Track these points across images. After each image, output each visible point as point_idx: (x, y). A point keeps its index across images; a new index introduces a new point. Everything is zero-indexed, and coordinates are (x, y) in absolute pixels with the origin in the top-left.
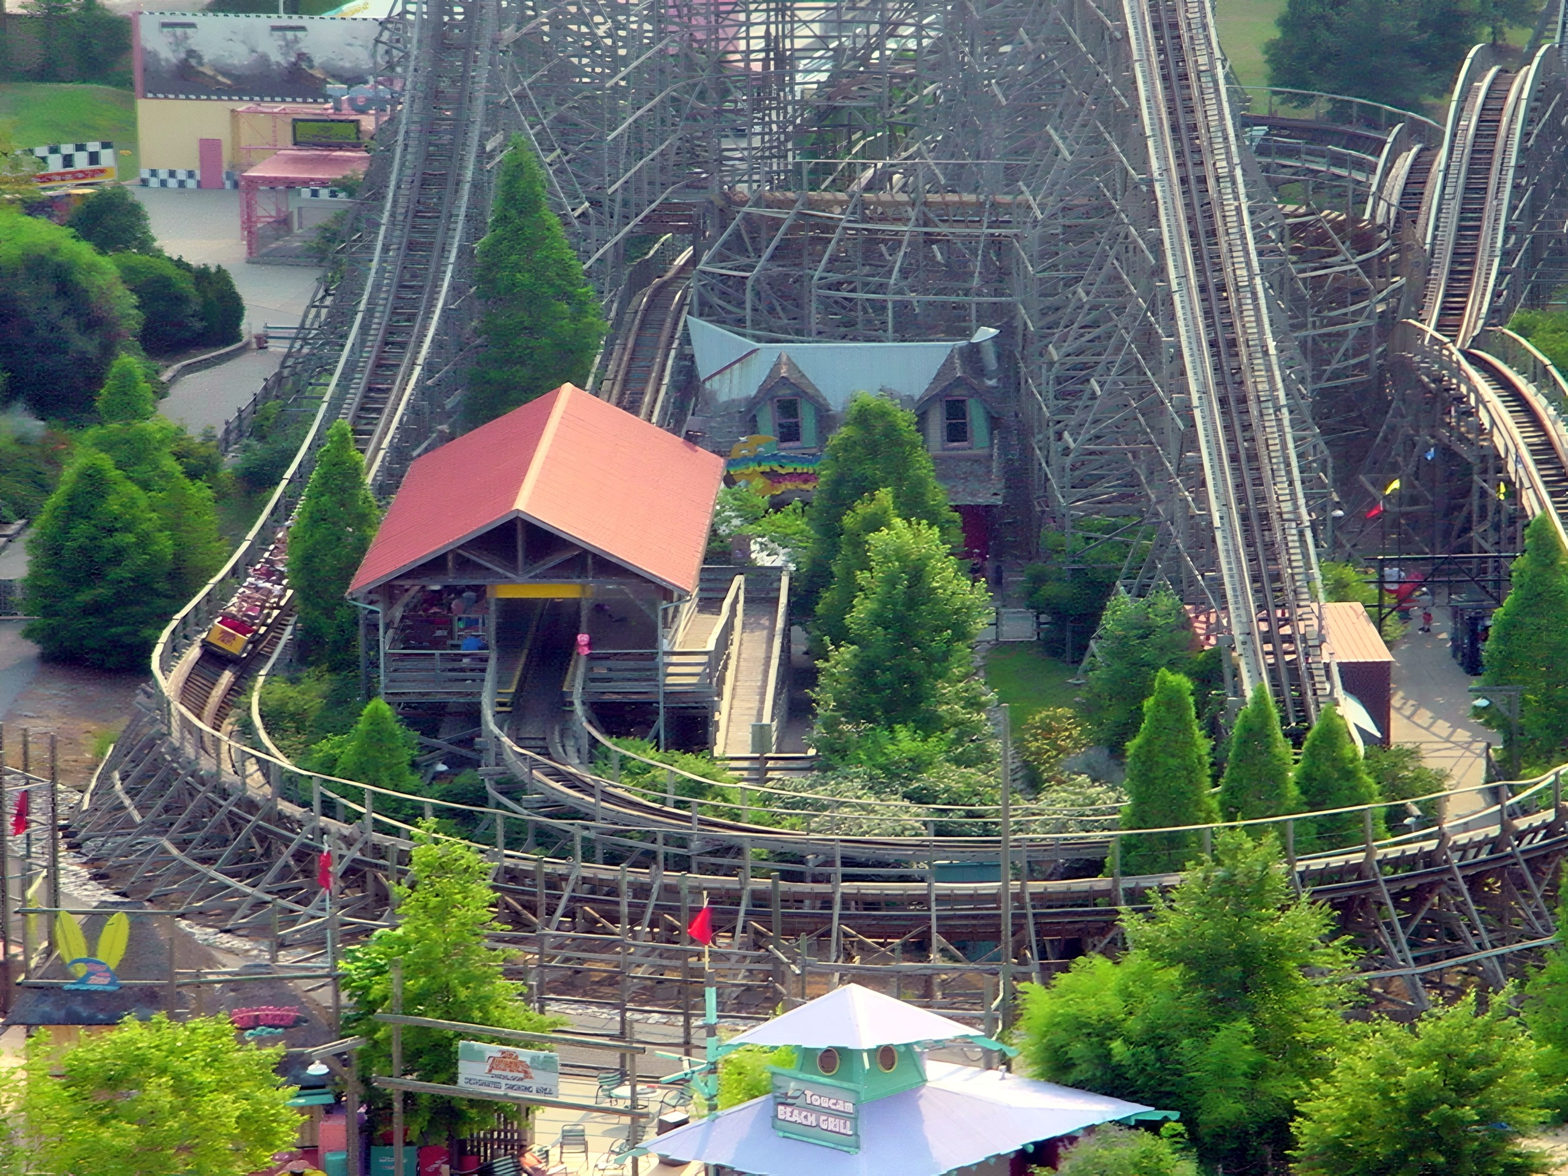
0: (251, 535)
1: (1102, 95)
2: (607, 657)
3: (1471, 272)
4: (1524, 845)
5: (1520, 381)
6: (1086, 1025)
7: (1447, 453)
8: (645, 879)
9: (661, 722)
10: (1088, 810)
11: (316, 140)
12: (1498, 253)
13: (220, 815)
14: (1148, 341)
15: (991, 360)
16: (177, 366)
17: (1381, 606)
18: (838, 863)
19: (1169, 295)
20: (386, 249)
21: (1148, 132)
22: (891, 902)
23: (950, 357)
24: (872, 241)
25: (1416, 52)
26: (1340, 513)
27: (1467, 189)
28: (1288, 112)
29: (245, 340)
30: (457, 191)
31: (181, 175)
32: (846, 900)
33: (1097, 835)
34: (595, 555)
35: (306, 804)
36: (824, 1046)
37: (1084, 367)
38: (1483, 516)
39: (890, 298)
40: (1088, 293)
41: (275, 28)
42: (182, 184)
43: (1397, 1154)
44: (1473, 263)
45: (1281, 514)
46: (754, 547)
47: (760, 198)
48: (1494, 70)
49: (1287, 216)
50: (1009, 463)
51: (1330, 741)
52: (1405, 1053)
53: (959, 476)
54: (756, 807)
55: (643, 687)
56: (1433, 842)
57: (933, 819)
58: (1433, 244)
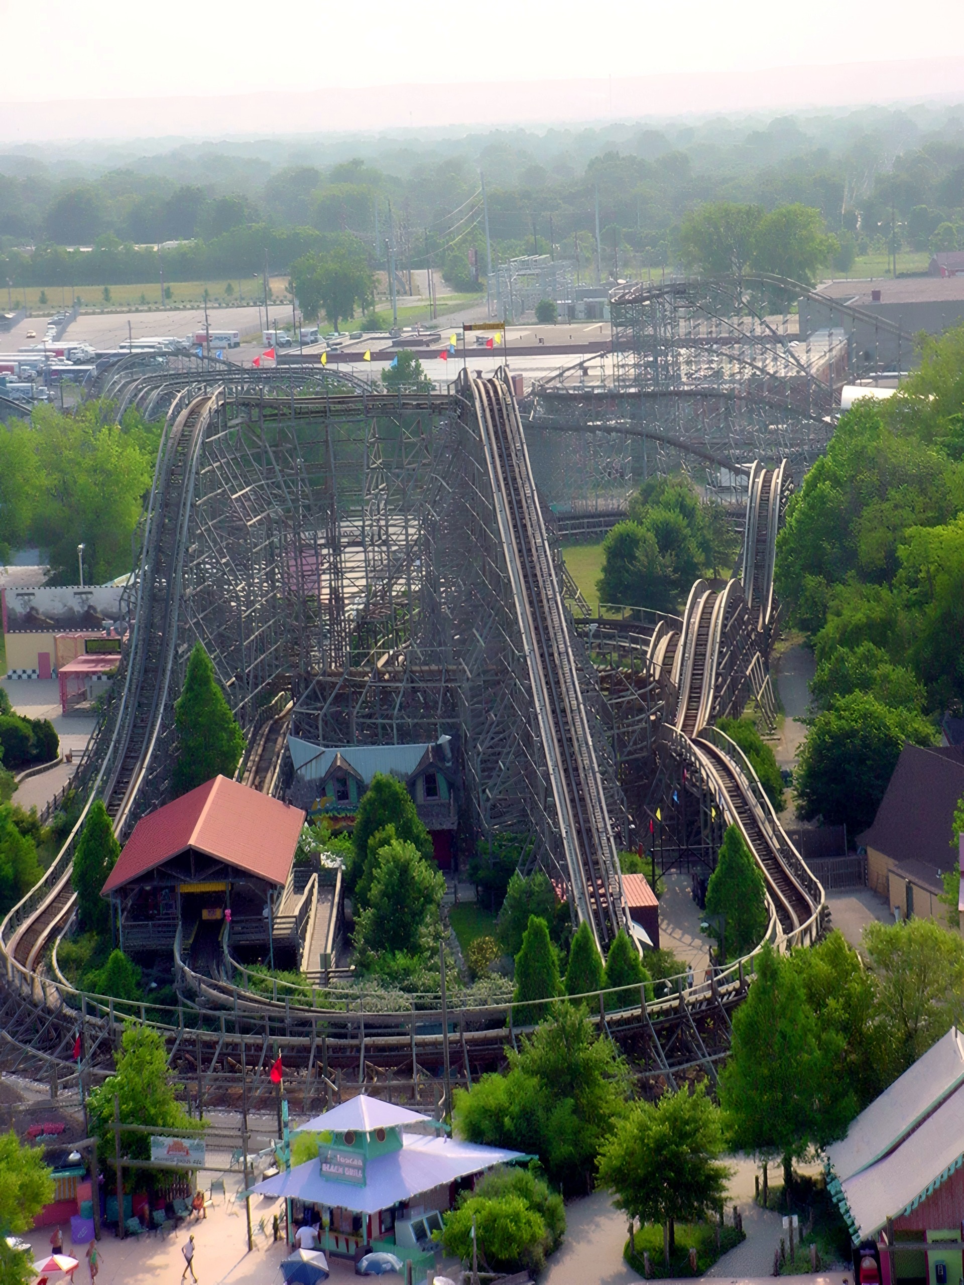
0: (54, 864)
1: (499, 611)
2: (242, 921)
3: (699, 697)
4: (724, 1001)
5: (722, 754)
6: (490, 1111)
7: (685, 794)
8: (259, 1041)
9: (271, 955)
10: (497, 992)
11: (98, 650)
12: (712, 687)
13: (34, 1016)
14: (527, 739)
15: (448, 752)
16: (23, 774)
17: (654, 875)
18: (363, 1027)
19: (536, 715)
20: (126, 708)
21: (523, 631)
23: (427, 751)
25: (673, 583)
26: (633, 826)
27: (696, 654)
28: (608, 616)
29: (60, 757)
30: (163, 675)
31: (29, 672)
32: (368, 1048)
33: (502, 1006)
34: (232, 867)
35: (79, 1009)
36: (346, 1130)
37: (494, 754)
38: (706, 826)
39: (394, 723)
40: (496, 716)
41: (76, 594)
42: (29, 677)
43: (649, 1173)
44: (700, 693)
45: (597, 829)
46: (323, 857)
47: (324, 672)
48: (708, 592)
49: (600, 672)
50: (459, 806)
51: (622, 948)
52: (652, 1119)
53: (432, 815)
54: (321, 999)
55: (261, 936)
56: (677, 1001)
57: (415, 1001)
58: (680, 683)
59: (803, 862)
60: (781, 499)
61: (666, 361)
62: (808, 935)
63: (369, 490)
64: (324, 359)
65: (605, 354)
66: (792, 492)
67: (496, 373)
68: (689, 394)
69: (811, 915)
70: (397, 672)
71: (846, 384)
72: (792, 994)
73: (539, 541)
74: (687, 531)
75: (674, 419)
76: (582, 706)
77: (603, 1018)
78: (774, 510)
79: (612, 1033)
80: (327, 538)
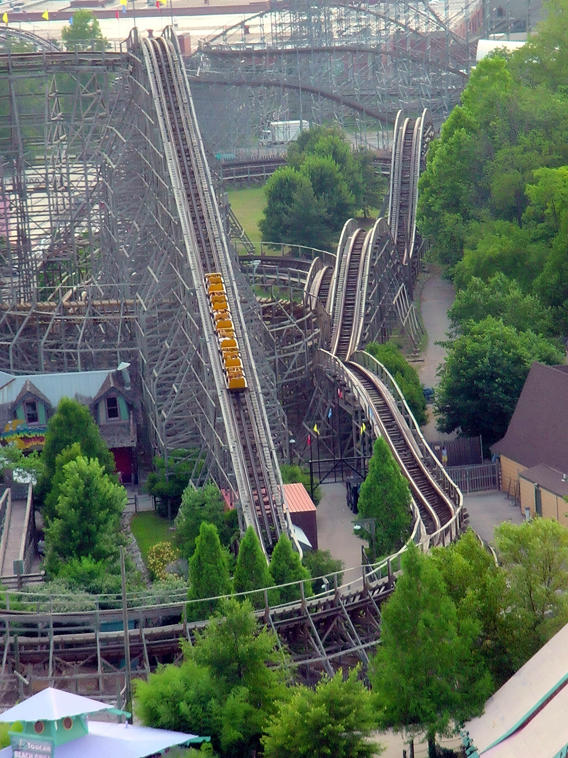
1: (171, 250)
3: (351, 325)
4: (375, 595)
5: (371, 375)
6: (166, 696)
7: (339, 411)
10: (173, 591)
12: (363, 315)
14: (198, 365)
15: (127, 378)
17: (312, 483)
18: (52, 626)
19: (205, 343)
21: (192, 268)
22: (78, 644)
23: (108, 377)
24: (69, 324)
25: (327, 222)
26: (293, 441)
27: (347, 286)
28: (269, 253)
32: (56, 645)
33: (178, 603)
36: (36, 720)
37: (169, 379)
38: (358, 439)
39: (78, 351)
40: (169, 345)
43: (308, 750)
44: (352, 320)
45: (261, 444)
46: (15, 474)
47: (14, 307)
48: (357, 231)
49: (262, 303)
50: (138, 426)
51: (284, 551)
52: (312, 701)
53: (114, 434)
54: (15, 602)
56: (334, 596)
57: (100, 601)
58: (334, 313)
59: (443, 470)
60: (423, 145)
61: (319, 20)
62: (449, 534)
63: (50, 140)
64: (5, 18)
65: (264, 13)
66: (432, 138)
67: (164, 32)
68: (340, 50)
69: (451, 517)
70: (79, 307)
71: (481, 39)
72: (434, 588)
73: (205, 186)
74: (340, 176)
75: (327, 73)
76: (246, 334)
77: (267, 612)
78: (415, 155)
79: (276, 625)
80: (13, 185)
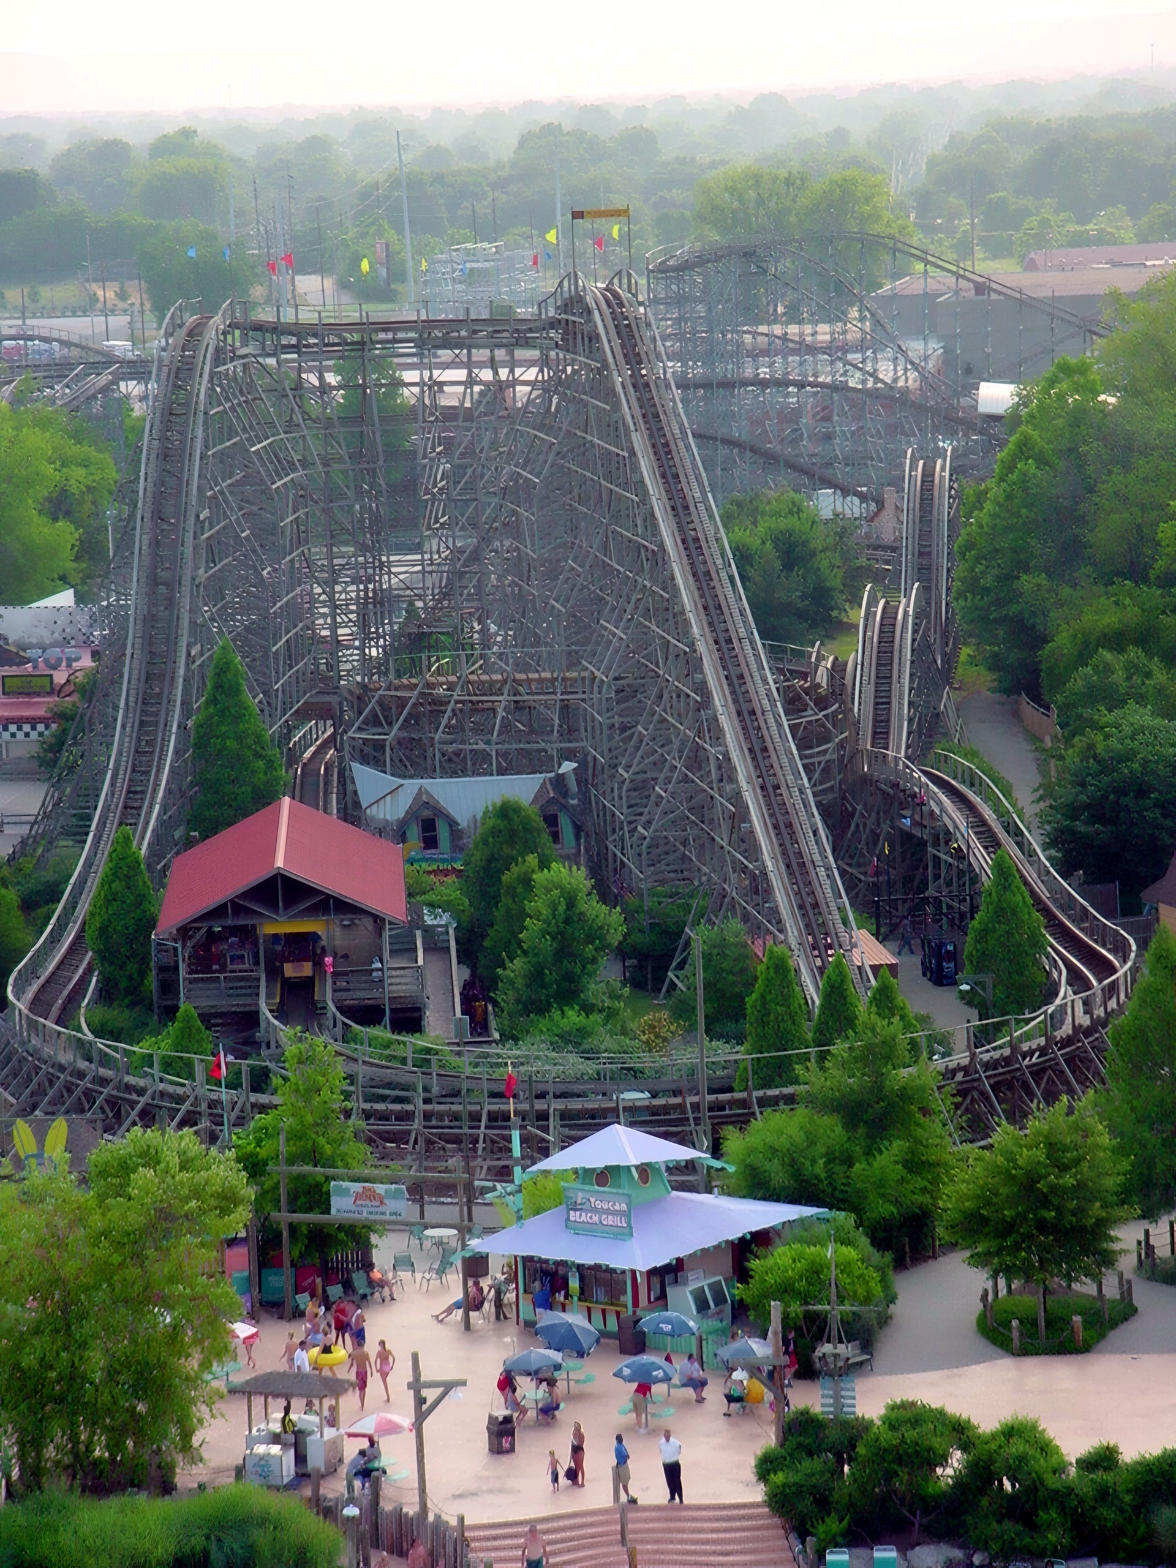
2: (344, 973)
4: (1027, 1062)
5: (955, 783)
9: (387, 1018)
11: (21, 690)
13: (78, 1092)
15: (573, 787)
17: (878, 934)
23: (544, 783)
24: (475, 708)
25: (801, 615)
30: (172, 685)
34: (335, 899)
36: (600, 1166)
38: (937, 877)
39: (492, 749)
40: (646, 730)
43: (1018, 1214)
45: (813, 862)
46: (425, 911)
47: (390, 684)
48: (887, 597)
50: (590, 858)
51: (887, 992)
55: (375, 994)
58: (859, 716)
59: (1091, 909)
60: (949, 498)
69: (1115, 972)
70: (493, 682)
